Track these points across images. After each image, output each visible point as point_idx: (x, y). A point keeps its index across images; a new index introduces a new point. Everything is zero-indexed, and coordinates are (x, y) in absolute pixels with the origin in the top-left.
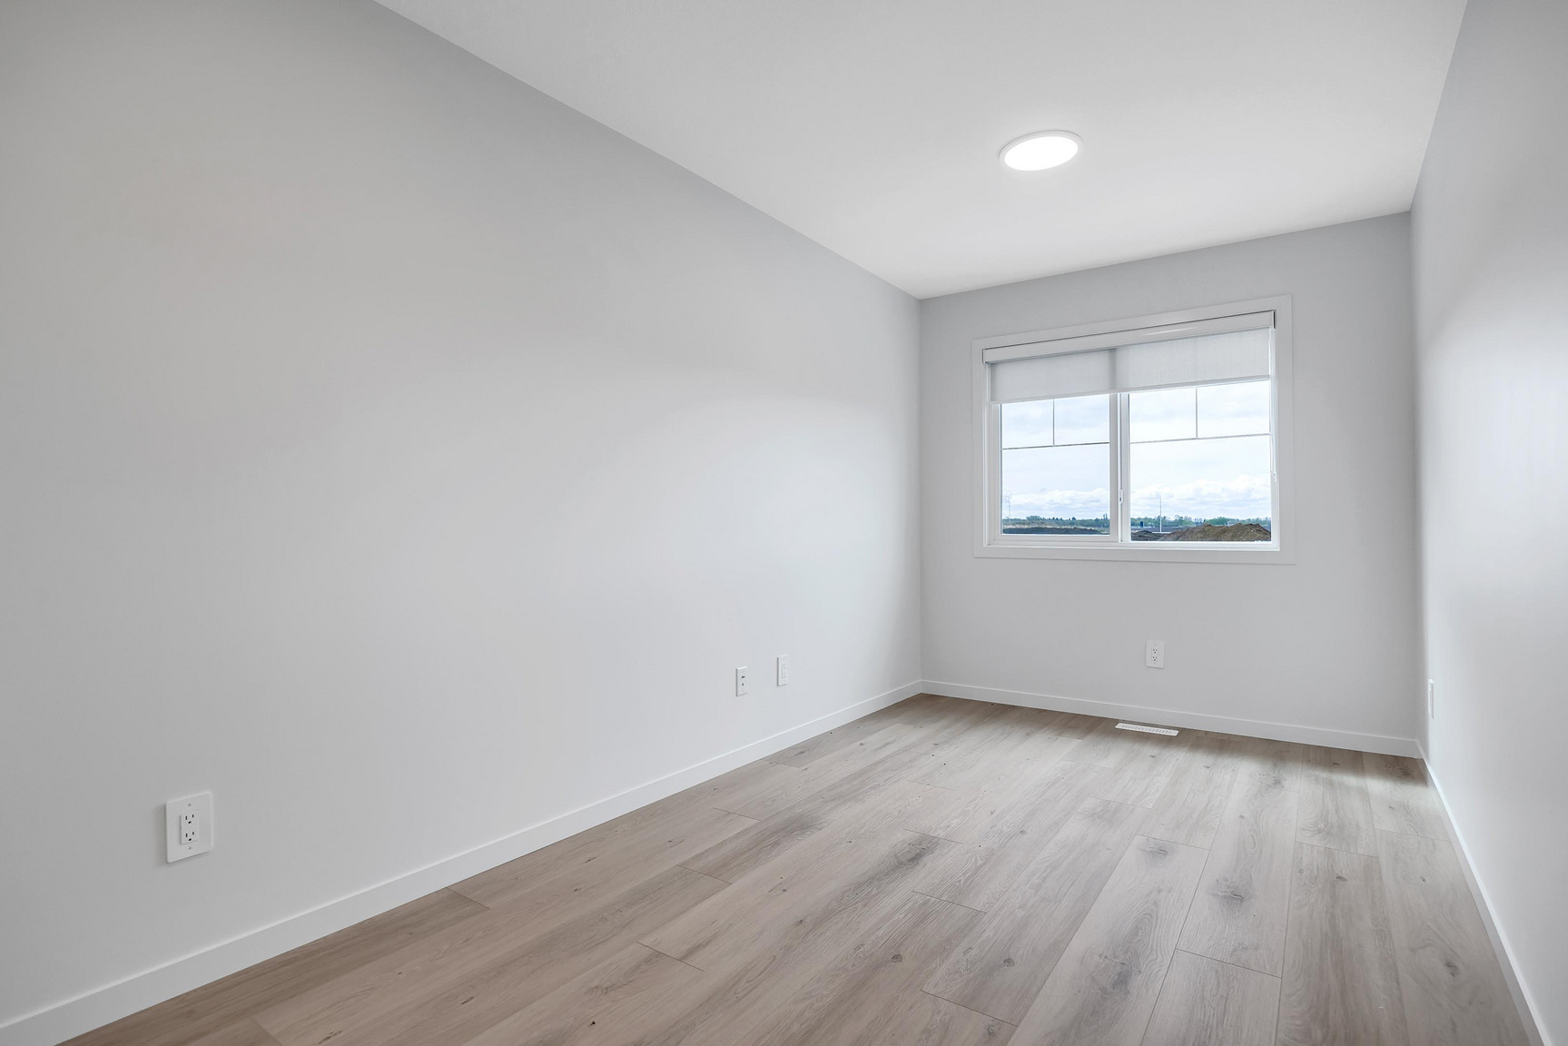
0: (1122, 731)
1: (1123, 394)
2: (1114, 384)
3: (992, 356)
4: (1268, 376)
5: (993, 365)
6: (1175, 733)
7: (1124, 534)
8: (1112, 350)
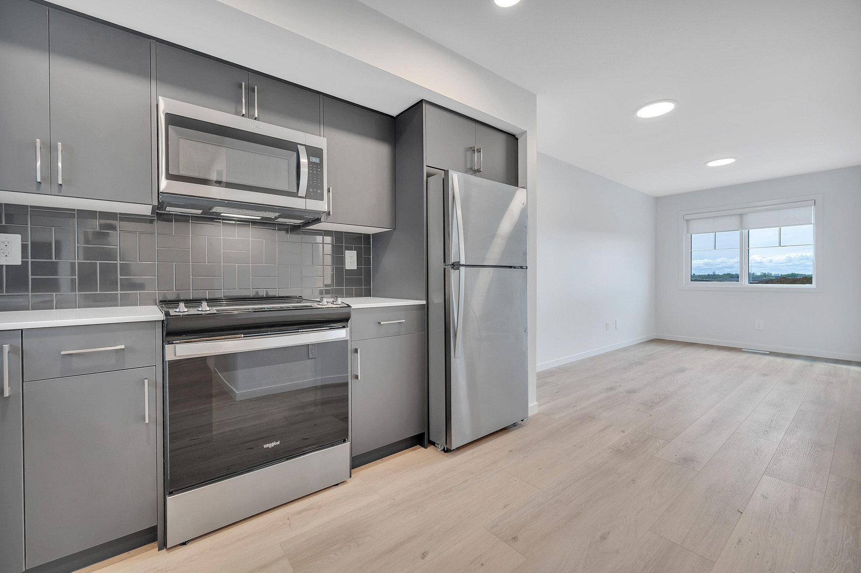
0: (743, 351)
1: (745, 230)
2: (742, 226)
3: (687, 217)
4: (812, 224)
5: (688, 221)
6: (768, 353)
7: (744, 281)
8: (741, 215)
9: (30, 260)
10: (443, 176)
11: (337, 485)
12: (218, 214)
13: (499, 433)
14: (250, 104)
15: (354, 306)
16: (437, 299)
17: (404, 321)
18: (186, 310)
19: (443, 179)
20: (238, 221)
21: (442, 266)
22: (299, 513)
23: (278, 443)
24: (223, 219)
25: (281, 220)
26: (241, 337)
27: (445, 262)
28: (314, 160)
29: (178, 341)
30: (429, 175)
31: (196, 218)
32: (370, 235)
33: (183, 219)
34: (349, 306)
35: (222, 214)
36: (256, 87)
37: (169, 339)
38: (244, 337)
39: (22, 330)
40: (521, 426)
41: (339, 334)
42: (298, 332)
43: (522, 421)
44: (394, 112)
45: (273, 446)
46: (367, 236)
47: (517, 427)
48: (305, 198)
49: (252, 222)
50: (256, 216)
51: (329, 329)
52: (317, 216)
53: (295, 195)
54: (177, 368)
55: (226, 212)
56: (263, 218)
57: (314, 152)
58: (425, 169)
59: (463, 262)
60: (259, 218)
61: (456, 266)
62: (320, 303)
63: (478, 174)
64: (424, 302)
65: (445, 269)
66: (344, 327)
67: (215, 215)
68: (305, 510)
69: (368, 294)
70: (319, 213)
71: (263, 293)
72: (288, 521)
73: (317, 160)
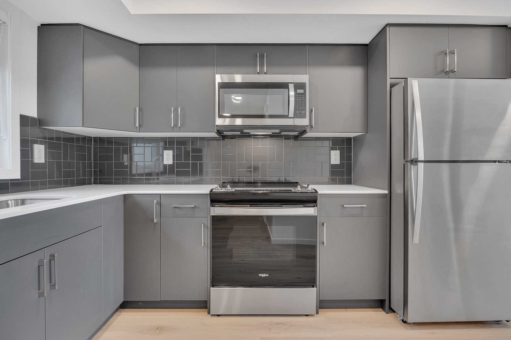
9: (175, 162)
10: (403, 85)
11: (307, 315)
12: (249, 133)
13: (473, 325)
14: (262, 65)
15: (320, 192)
16: (398, 189)
17: (365, 206)
18: (231, 189)
19: (404, 87)
20: (261, 136)
21: (403, 162)
22: (278, 324)
23: (268, 275)
24: (253, 136)
25: (283, 133)
26: (248, 207)
27: (404, 159)
28: (299, 91)
29: (217, 206)
30: (392, 86)
31: (239, 137)
32: (351, 138)
33: (233, 137)
34: (316, 192)
35: (250, 133)
36: (265, 54)
37: (213, 204)
38: (250, 207)
39: (160, 194)
40: (506, 326)
41: (309, 211)
42: (282, 207)
43: (508, 321)
44: (367, 41)
45: (264, 276)
46: (349, 140)
47: (499, 325)
48: (294, 118)
49: (269, 136)
50: (269, 132)
51: (303, 207)
52: (304, 129)
53: (287, 117)
54: (216, 220)
55: (253, 132)
56: (273, 133)
57: (299, 86)
58: (389, 81)
59: (421, 157)
60: (271, 133)
61: (415, 162)
62: (307, 189)
63: (451, 75)
64: (386, 192)
65: (404, 164)
66: (314, 206)
67: (247, 134)
68: (282, 324)
69: (349, 182)
70: (303, 126)
71: (283, 179)
72: (270, 326)
73: (302, 91)
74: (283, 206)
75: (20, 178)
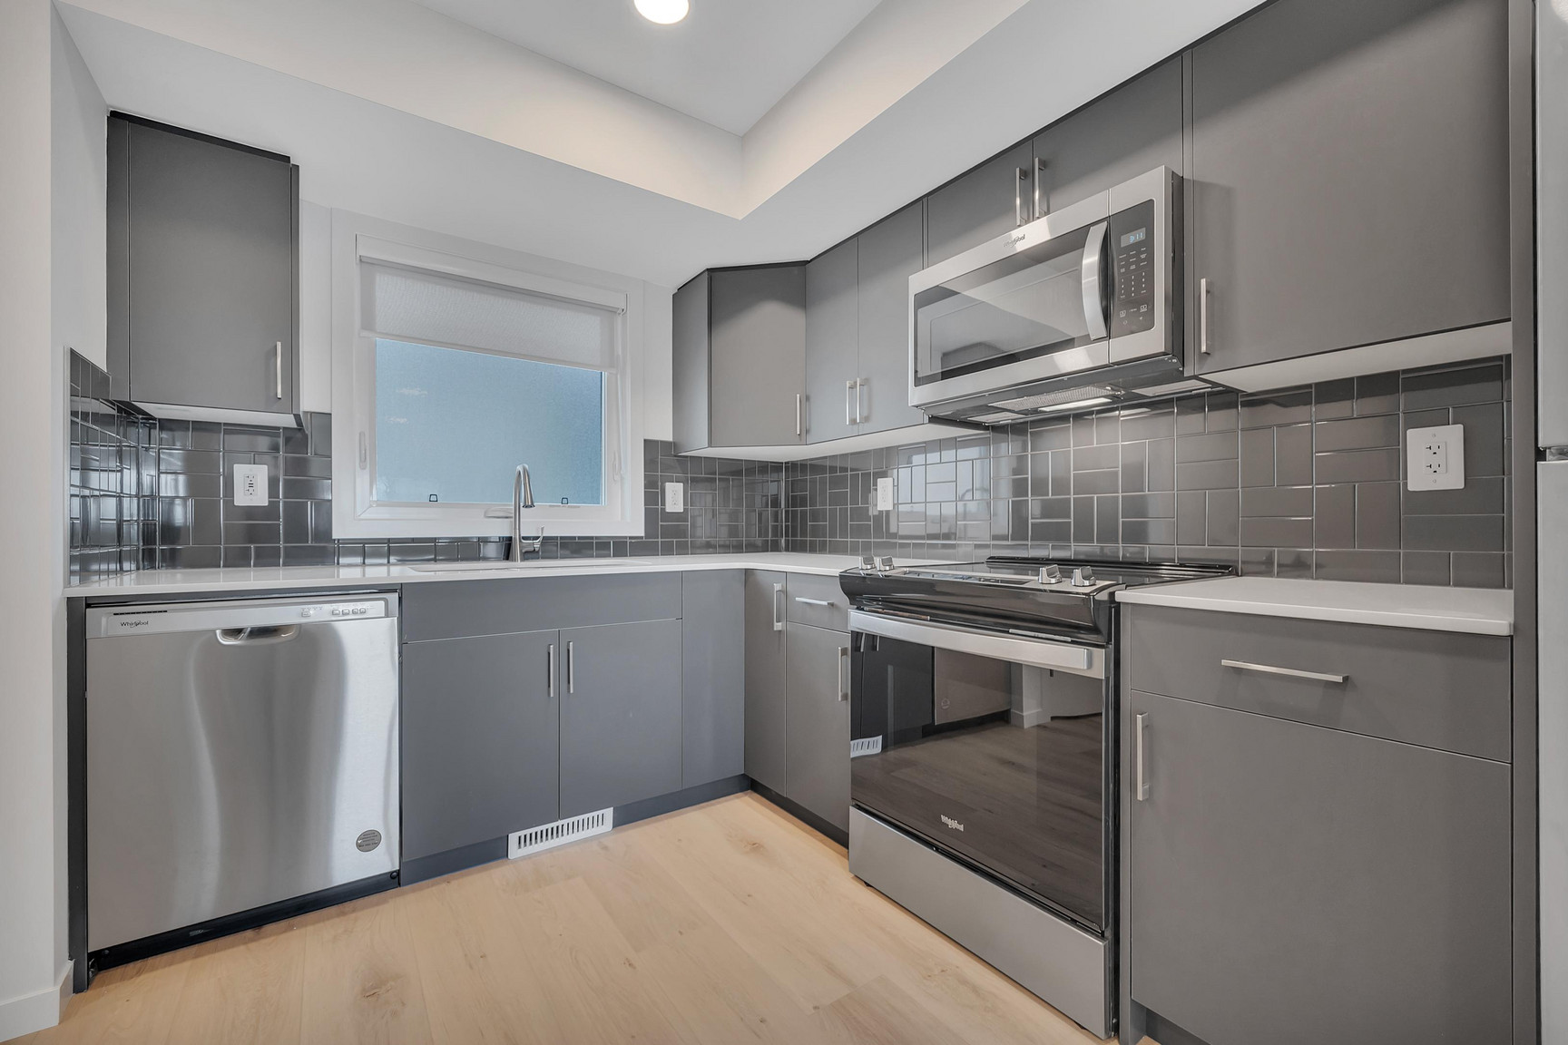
28: (1132, 238)
36: (1037, 161)
38: (931, 620)
39: (787, 573)
42: (1008, 632)
48: (1108, 337)
51: (1073, 642)
53: (1086, 340)
73: (1140, 235)
74: (1011, 631)
75: (643, 535)
